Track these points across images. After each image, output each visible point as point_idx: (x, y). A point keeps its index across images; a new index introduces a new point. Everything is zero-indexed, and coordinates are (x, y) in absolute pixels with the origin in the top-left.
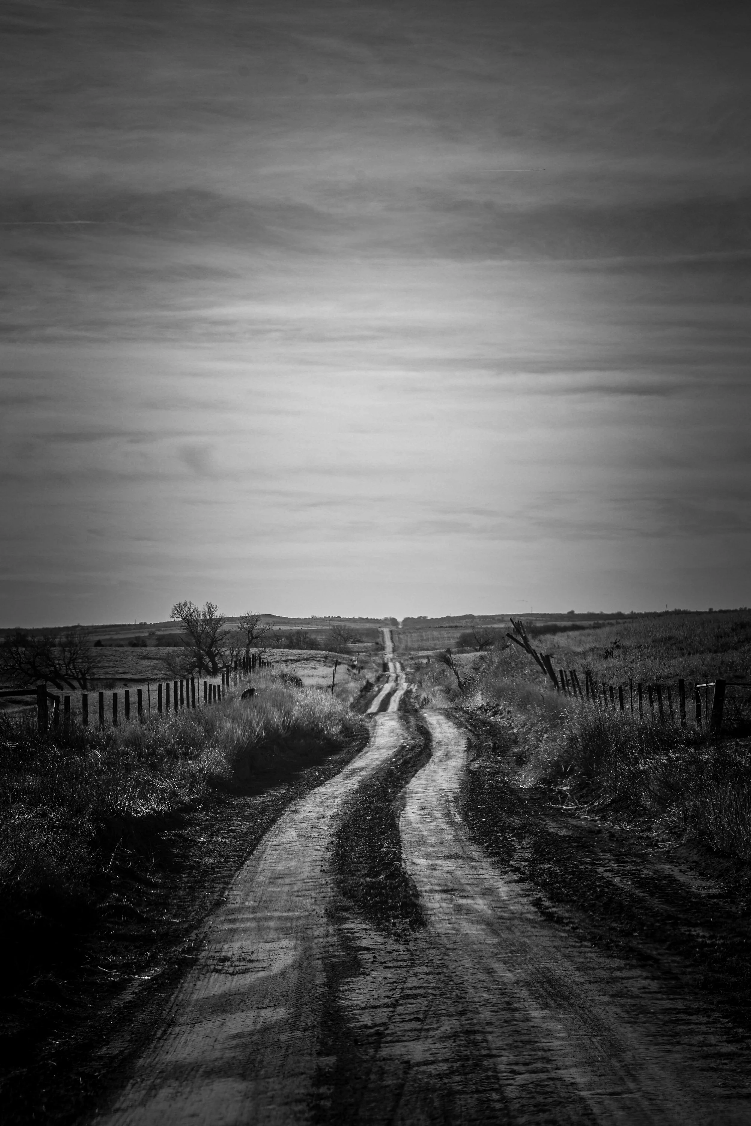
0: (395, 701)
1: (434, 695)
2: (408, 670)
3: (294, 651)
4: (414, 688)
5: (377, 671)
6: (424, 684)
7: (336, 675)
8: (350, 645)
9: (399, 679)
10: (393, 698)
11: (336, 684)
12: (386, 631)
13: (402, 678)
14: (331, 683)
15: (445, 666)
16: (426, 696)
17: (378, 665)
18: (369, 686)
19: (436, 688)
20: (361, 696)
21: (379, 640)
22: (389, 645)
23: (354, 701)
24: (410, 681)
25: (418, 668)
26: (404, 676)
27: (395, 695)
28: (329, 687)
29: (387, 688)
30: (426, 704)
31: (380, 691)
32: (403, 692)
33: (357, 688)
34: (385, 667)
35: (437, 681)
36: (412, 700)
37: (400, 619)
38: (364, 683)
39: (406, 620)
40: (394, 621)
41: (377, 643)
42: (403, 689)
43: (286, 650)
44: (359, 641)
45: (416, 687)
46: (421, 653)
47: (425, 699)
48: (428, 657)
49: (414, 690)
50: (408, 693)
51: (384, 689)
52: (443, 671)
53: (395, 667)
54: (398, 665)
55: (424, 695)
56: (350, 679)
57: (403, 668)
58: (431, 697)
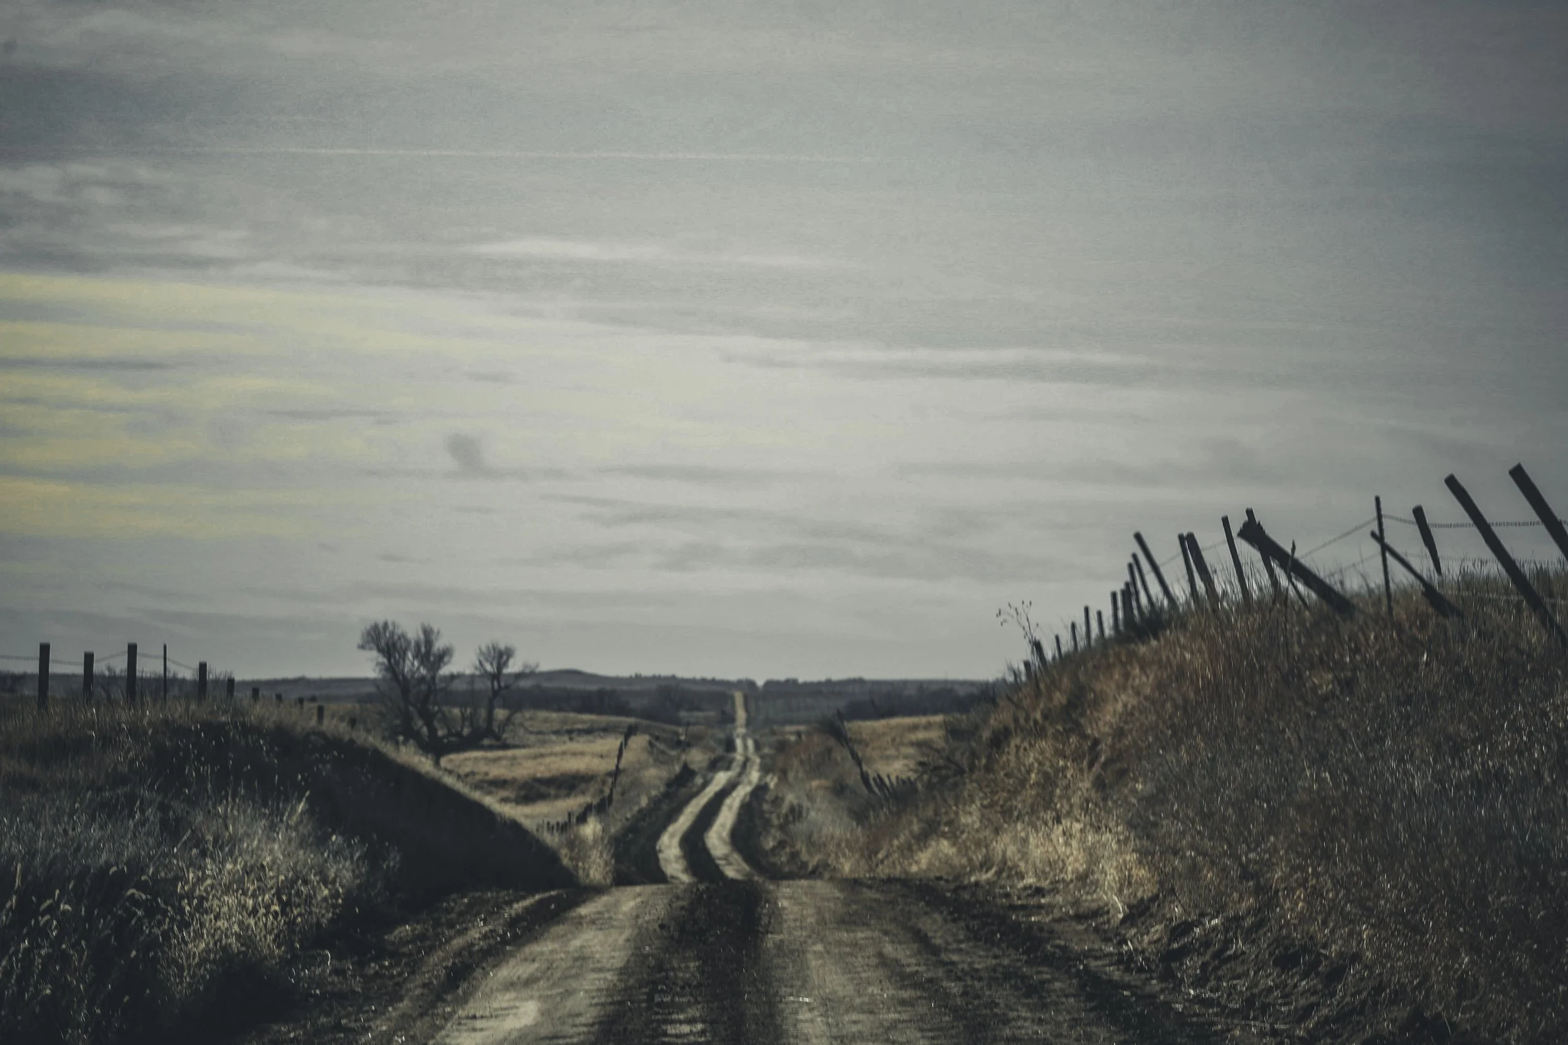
0: (730, 808)
1: (810, 797)
2: (766, 751)
3: (586, 717)
4: (772, 781)
5: (713, 750)
6: (791, 776)
7: (625, 754)
8: (683, 714)
9: (748, 765)
10: (728, 801)
11: (624, 770)
12: (739, 698)
13: (754, 763)
14: (614, 768)
15: (832, 742)
16: (795, 802)
17: (720, 742)
18: (687, 773)
19: (815, 783)
20: (666, 795)
21: (728, 708)
22: (741, 715)
23: (648, 805)
24: (765, 769)
25: (782, 747)
26: (758, 760)
27: (734, 794)
28: (609, 774)
29: (721, 778)
30: (794, 821)
31: (706, 784)
32: (749, 789)
33: (660, 778)
34: (730, 746)
35: (816, 769)
36: (766, 807)
37: (760, 683)
38: (677, 769)
39: (769, 684)
40: (751, 684)
41: (723, 713)
42: (750, 783)
43: (572, 715)
44: (698, 709)
45: (776, 780)
46: (788, 728)
47: (792, 809)
48: (799, 734)
49: (772, 785)
50: (760, 791)
51: (715, 782)
52: (829, 751)
53: (745, 747)
54: (750, 743)
55: (790, 798)
56: (651, 761)
57: (758, 747)
58: (806, 804)
